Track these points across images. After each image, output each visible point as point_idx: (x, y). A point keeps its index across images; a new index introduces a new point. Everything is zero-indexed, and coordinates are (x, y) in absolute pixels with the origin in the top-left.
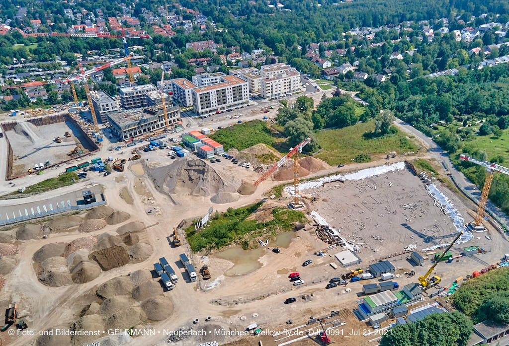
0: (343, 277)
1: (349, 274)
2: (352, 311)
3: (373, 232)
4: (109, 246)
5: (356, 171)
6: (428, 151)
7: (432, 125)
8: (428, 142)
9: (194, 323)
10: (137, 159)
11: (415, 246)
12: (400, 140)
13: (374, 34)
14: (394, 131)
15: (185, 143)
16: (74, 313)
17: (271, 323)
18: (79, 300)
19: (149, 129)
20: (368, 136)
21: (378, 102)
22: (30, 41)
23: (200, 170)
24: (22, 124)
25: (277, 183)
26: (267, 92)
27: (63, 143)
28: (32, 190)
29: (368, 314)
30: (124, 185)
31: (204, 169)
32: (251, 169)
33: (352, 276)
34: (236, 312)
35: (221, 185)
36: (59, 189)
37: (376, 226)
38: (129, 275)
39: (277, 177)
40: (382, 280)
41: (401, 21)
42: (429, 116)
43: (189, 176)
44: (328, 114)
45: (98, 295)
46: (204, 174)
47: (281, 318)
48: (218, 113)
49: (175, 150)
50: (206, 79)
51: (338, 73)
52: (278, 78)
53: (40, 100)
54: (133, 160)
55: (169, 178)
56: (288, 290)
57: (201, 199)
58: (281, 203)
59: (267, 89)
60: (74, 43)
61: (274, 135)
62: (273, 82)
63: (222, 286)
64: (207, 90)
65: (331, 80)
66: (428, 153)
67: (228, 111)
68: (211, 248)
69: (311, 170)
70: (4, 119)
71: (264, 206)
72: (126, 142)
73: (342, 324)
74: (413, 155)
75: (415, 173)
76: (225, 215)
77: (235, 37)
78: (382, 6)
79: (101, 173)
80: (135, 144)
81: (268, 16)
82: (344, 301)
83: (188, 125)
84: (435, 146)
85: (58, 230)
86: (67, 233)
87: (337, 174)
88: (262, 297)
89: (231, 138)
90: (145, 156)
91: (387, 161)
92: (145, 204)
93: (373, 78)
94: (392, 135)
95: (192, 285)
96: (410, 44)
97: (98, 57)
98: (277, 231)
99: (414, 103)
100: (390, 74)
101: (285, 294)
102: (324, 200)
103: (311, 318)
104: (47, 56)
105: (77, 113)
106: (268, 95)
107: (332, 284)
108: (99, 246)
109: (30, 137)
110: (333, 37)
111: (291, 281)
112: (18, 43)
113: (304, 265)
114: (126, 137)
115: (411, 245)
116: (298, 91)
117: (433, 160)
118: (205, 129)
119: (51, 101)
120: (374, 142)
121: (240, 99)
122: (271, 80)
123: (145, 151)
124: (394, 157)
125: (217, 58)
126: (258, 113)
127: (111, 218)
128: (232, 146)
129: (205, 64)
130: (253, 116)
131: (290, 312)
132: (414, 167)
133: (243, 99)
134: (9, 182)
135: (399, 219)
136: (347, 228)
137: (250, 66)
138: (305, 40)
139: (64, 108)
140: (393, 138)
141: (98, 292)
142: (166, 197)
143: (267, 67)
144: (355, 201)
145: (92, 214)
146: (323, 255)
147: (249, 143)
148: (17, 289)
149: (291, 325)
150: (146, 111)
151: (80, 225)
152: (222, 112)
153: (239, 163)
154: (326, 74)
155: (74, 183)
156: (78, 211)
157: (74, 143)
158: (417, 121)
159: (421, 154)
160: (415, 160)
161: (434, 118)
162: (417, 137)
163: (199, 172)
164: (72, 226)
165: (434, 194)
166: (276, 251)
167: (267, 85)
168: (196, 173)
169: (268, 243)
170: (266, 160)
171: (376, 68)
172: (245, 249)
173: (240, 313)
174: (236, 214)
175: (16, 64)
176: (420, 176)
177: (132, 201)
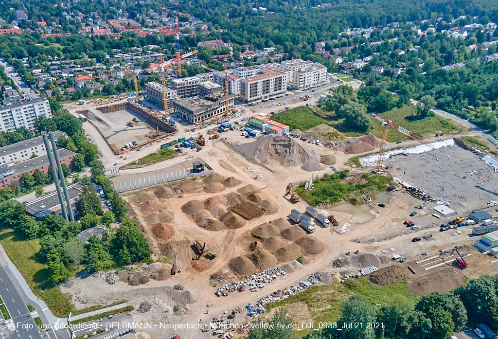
0: (450, 223)
1: (455, 221)
2: (471, 246)
3: (454, 192)
4: (239, 202)
5: (414, 146)
6: (470, 130)
7: (463, 110)
8: (466, 124)
9: (346, 254)
10: (216, 138)
11: (496, 202)
12: (441, 122)
13: (370, 34)
14: (432, 115)
15: (251, 125)
16: (244, 249)
17: (409, 255)
18: (241, 240)
19: (212, 114)
20: (411, 119)
21: (411, 90)
22: (49, 40)
23: (286, 145)
24: (92, 111)
25: (351, 156)
26: (301, 83)
27: (135, 127)
28: (143, 162)
29: (488, 247)
30: (220, 159)
31: (290, 144)
32: (320, 144)
33: (457, 223)
34: (376, 248)
35: (306, 157)
36: (165, 161)
37: (454, 187)
38: (270, 222)
39: (348, 151)
40: (483, 225)
41: (388, 22)
42: (460, 101)
43: (276, 150)
44: (369, 100)
45: (254, 236)
46: (290, 148)
47: (415, 251)
48: (263, 101)
49: (245, 130)
50: (243, 72)
51: (353, 68)
52: (309, 71)
53: (96, 90)
54: (213, 139)
55: (258, 152)
56: (409, 233)
57: (293, 168)
58: (363, 170)
59: (301, 80)
60: (98, 43)
61: (325, 118)
62: (306, 74)
63: (352, 230)
64: (255, 80)
65: (349, 74)
66: (470, 132)
67: (271, 99)
68: (327, 203)
69: (375, 146)
70: (75, 108)
71: (351, 173)
72: (196, 125)
73: (468, 255)
74: (457, 133)
75: (466, 148)
76: (322, 180)
77: (242, 36)
78: (363, 9)
79: (194, 149)
80: (206, 127)
81: (260, 18)
82: (460, 240)
83: (243, 111)
84: (474, 126)
85: (188, 191)
86: (197, 194)
87: (399, 148)
88: (391, 238)
89: (291, 121)
90: (222, 135)
91: (437, 138)
92: (247, 173)
93: (392, 71)
94: (431, 118)
95: (327, 230)
96: (407, 42)
97: (123, 55)
98: (375, 191)
99: (443, 91)
100: (401, 69)
101: (408, 235)
102: (397, 169)
103: (440, 251)
104: (77, 54)
105: (136, 102)
106: (301, 86)
107: (443, 228)
108: (231, 202)
109: (105, 122)
110: (332, 36)
111: (407, 226)
112: (38, 43)
113: (411, 215)
114: (196, 120)
115: (492, 201)
116: (325, 83)
117: (478, 137)
118: (262, 114)
119: (107, 92)
120: (418, 123)
121: (279, 90)
122: (303, 72)
123: (219, 131)
124: (442, 135)
125: (237, 55)
126: (298, 101)
127: (227, 182)
128: (295, 127)
129: (226, 60)
130: (294, 103)
131: (420, 248)
132: (464, 143)
133: (282, 89)
134: (120, 156)
135: (470, 183)
136: (430, 189)
137: (269, 62)
138: (309, 39)
139: (122, 98)
140: (433, 120)
141: (255, 234)
142: (260, 167)
143: (287, 63)
144: (424, 169)
145: (208, 179)
146: (424, 208)
147: (308, 124)
148: (186, 233)
149: (427, 256)
150: (207, 99)
151: (204, 188)
152: (267, 101)
153: (308, 141)
154: (343, 68)
155: (175, 156)
156: (194, 177)
157: (146, 127)
158: (448, 106)
159: (464, 132)
160: (462, 137)
161: (464, 103)
162: (453, 119)
163: (284, 146)
164: (197, 189)
165: (491, 164)
166: (382, 206)
167: (301, 77)
168: (282, 148)
169: (371, 201)
170: (331, 138)
171: (389, 63)
172: (354, 204)
173: (379, 249)
174: (332, 179)
175: (52, 61)
176: (471, 150)
177: (234, 170)
